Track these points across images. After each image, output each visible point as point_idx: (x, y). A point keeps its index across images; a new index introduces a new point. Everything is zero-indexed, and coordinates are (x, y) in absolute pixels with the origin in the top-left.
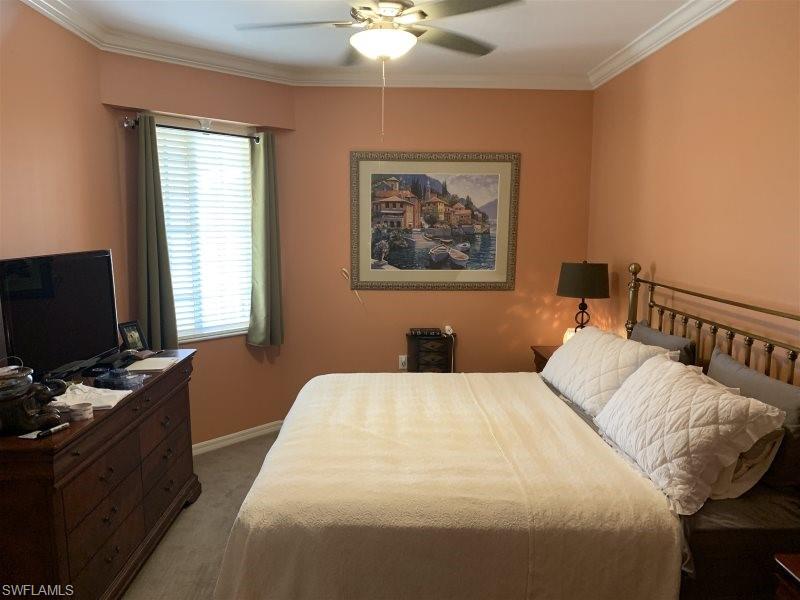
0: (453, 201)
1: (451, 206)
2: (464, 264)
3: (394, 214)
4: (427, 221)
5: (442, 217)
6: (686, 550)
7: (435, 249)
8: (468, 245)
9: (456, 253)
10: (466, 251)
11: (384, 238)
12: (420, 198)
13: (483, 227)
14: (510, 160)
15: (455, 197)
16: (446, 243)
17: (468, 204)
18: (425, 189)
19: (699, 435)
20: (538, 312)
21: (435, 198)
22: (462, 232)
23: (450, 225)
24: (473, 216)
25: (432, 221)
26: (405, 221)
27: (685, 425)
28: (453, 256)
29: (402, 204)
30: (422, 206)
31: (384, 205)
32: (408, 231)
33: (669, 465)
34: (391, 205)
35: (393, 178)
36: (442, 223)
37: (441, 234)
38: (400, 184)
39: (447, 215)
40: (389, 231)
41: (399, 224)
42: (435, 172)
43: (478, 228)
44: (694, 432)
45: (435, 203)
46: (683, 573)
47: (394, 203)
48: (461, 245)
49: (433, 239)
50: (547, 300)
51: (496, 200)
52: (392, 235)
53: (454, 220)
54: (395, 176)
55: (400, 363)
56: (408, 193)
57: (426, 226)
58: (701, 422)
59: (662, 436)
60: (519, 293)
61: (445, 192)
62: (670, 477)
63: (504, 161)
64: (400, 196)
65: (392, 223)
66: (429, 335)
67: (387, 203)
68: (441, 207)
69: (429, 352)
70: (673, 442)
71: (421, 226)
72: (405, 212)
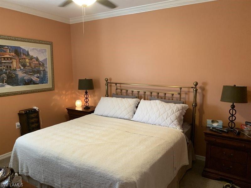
0: (32, 58)
1: (31, 60)
2: (38, 82)
3: (8, 63)
4: (22, 66)
5: (28, 64)
6: (187, 138)
7: (27, 77)
8: (39, 75)
9: (34, 78)
10: (38, 77)
11: (4, 73)
12: (18, 56)
13: (43, 68)
14: (50, 44)
15: (32, 56)
16: (30, 75)
17: (37, 59)
18: (20, 52)
19: (178, 114)
20: (62, 97)
21: (24, 57)
22: (36, 70)
23: (31, 67)
24: (39, 64)
25: (24, 66)
26: (13, 66)
27: (173, 113)
28: (34, 79)
29: (11, 59)
30: (20, 59)
31: (3, 59)
32: (15, 70)
33: (174, 122)
34: (6, 59)
35: (6, 47)
36: (28, 67)
37: (29, 71)
38: (10, 50)
39: (30, 63)
40: (6, 70)
41: (10, 67)
42: (24, 46)
43: (41, 68)
44: (176, 114)
45: (25, 59)
46: (188, 143)
47: (8, 58)
48: (36, 75)
49: (25, 73)
50: (64, 92)
51: (46, 58)
52: (7, 72)
53: (33, 65)
54: (7, 46)
55: (17, 126)
56: (13, 54)
57: (22, 68)
58: (177, 111)
59: (169, 116)
60: (56, 91)
61: (28, 54)
62: (175, 125)
63: (48, 44)
64: (10, 55)
65: (7, 66)
66: (32, 112)
67: (4, 58)
68: (27, 60)
69: (33, 118)
70: (173, 117)
71: (20, 68)
72: (13, 62)
